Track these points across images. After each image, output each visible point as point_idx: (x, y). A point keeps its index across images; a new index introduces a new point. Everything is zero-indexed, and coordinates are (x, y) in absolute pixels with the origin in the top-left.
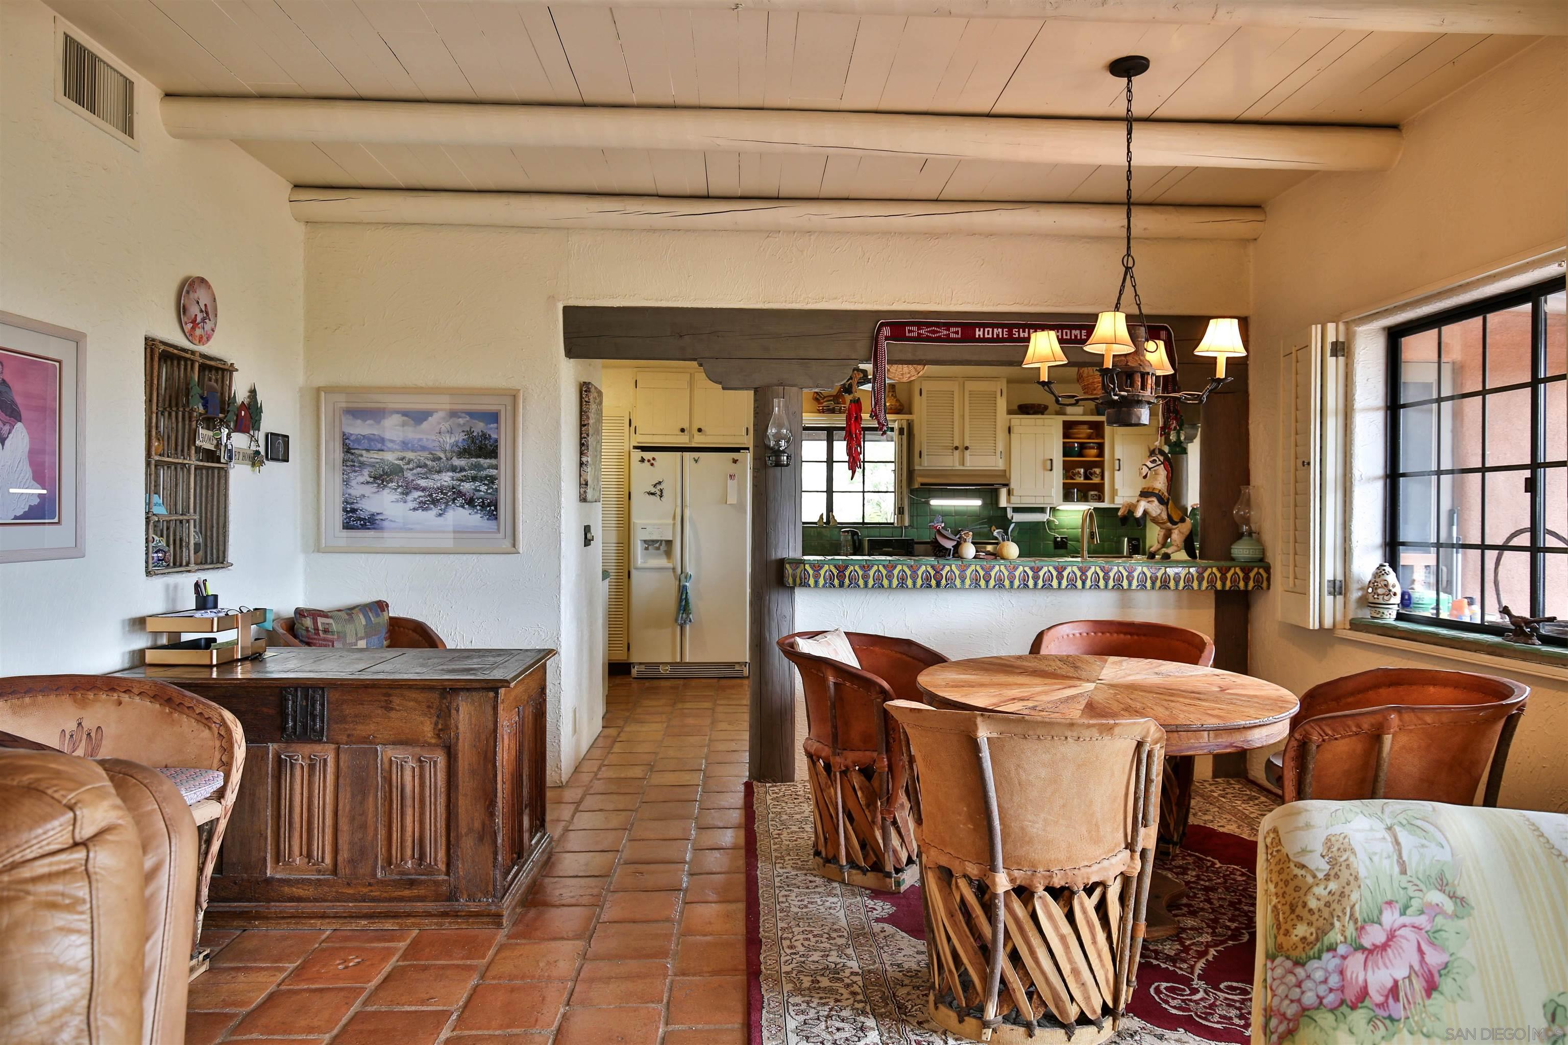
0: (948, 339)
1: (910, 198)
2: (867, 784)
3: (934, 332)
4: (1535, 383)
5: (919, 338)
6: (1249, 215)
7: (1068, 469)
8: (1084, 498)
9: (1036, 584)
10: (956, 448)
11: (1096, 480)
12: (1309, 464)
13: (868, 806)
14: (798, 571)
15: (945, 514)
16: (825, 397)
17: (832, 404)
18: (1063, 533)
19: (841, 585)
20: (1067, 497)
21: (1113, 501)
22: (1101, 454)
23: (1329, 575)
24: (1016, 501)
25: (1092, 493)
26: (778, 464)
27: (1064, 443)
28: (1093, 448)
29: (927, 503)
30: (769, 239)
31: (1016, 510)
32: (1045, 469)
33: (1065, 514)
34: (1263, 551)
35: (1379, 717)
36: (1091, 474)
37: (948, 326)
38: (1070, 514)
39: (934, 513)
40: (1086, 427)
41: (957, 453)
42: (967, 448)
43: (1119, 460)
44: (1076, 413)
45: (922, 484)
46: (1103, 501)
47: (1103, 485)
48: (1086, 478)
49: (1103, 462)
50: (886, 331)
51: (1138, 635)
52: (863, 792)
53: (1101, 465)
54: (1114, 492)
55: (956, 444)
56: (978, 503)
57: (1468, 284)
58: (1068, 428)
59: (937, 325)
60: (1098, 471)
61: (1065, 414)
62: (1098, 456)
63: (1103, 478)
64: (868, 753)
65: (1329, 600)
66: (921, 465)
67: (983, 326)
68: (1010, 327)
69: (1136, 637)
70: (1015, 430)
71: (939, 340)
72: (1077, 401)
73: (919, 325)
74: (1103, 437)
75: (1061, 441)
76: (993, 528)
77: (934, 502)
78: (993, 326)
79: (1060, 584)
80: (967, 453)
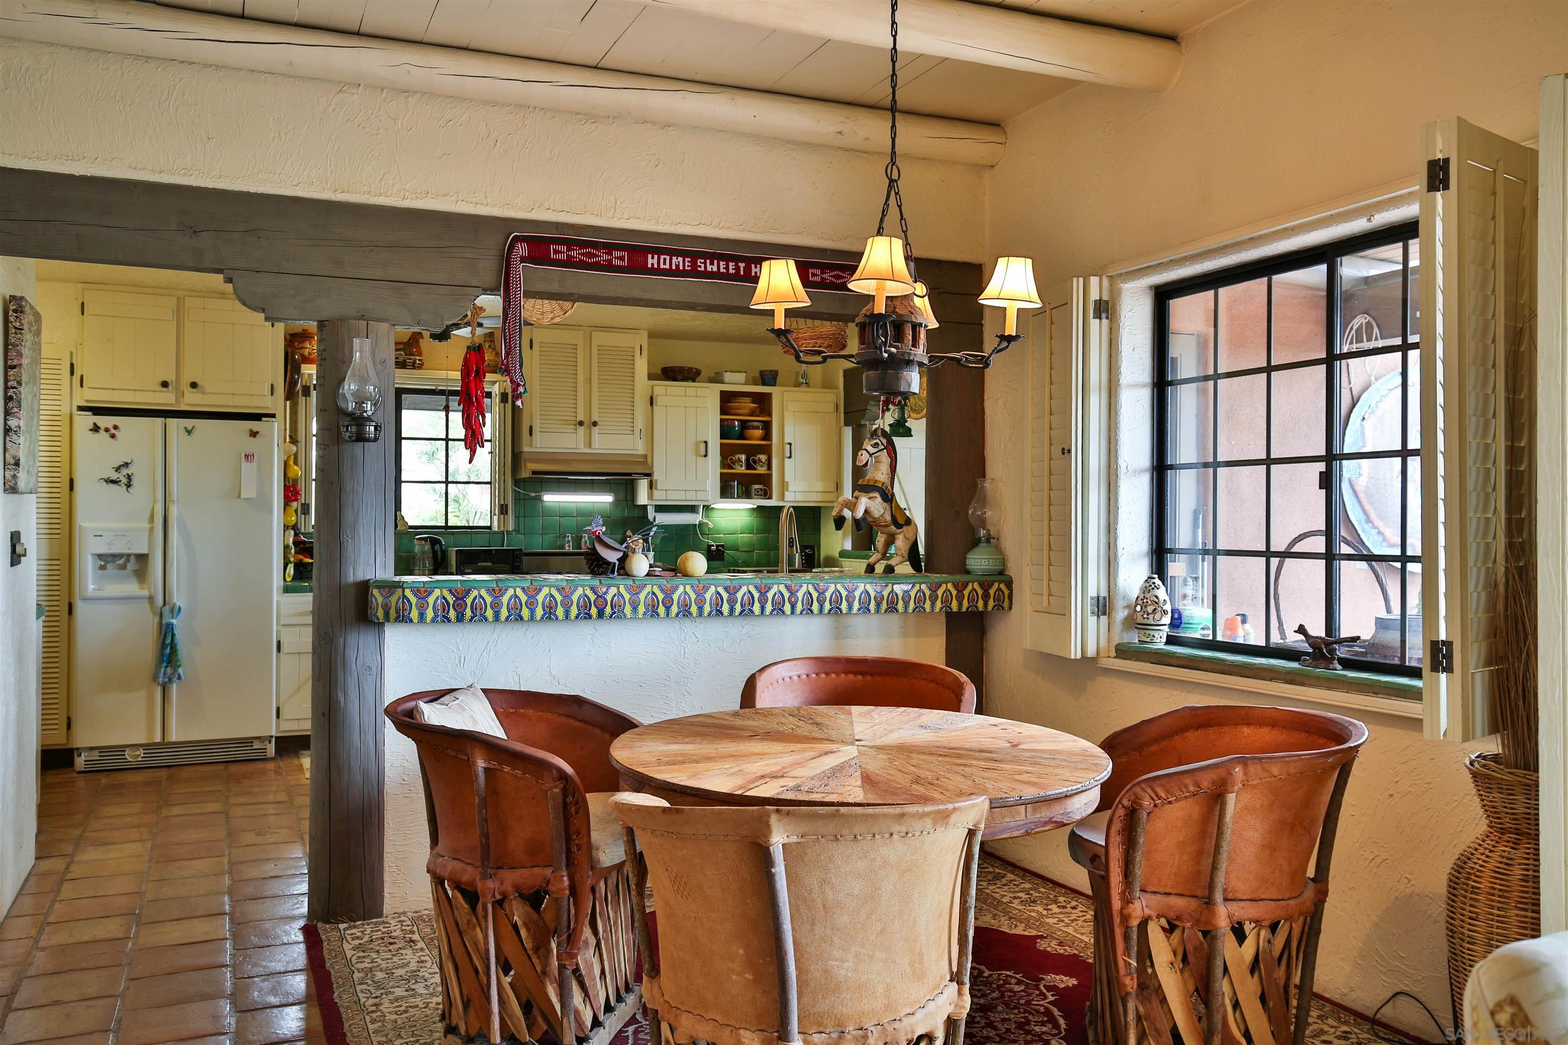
0: (609, 267)
1: (559, 58)
2: (535, 916)
3: (590, 255)
4: (1331, 360)
5: (569, 263)
6: (988, 135)
7: (727, 454)
8: (746, 494)
9: (732, 610)
10: (581, 423)
11: (761, 470)
12: (1069, 451)
13: (536, 949)
14: (394, 599)
15: (564, 514)
18: (720, 539)
19: (460, 618)
20: (726, 492)
21: (782, 498)
22: (767, 436)
23: (1092, 592)
24: (661, 497)
25: (757, 486)
26: (361, 438)
27: (722, 420)
28: (757, 428)
29: (539, 499)
30: (342, 95)
31: (660, 509)
32: (697, 454)
33: (720, 514)
34: (1004, 561)
35: (1222, 772)
36: (755, 461)
37: (610, 248)
38: (727, 514)
39: (549, 513)
40: (748, 400)
41: (581, 429)
42: (595, 424)
43: (790, 444)
44: (736, 382)
45: (534, 473)
46: (770, 498)
47: (770, 476)
48: (749, 467)
49: (771, 445)
50: (522, 249)
51: (872, 674)
52: (528, 929)
53: (767, 450)
54: (784, 486)
55: (581, 417)
56: (608, 498)
57: (1260, 237)
58: (727, 399)
59: (595, 245)
60: (763, 458)
61: (722, 382)
62: (763, 439)
63: (769, 467)
64: (537, 871)
65: (1092, 620)
66: (531, 446)
67: (658, 251)
68: (694, 256)
69: (869, 678)
70: (659, 401)
71: (597, 266)
72: (825, 359)
73: (570, 244)
74: (770, 415)
75: (717, 417)
76: (629, 533)
77: (551, 498)
78: (672, 253)
79: (763, 609)
80: (595, 430)
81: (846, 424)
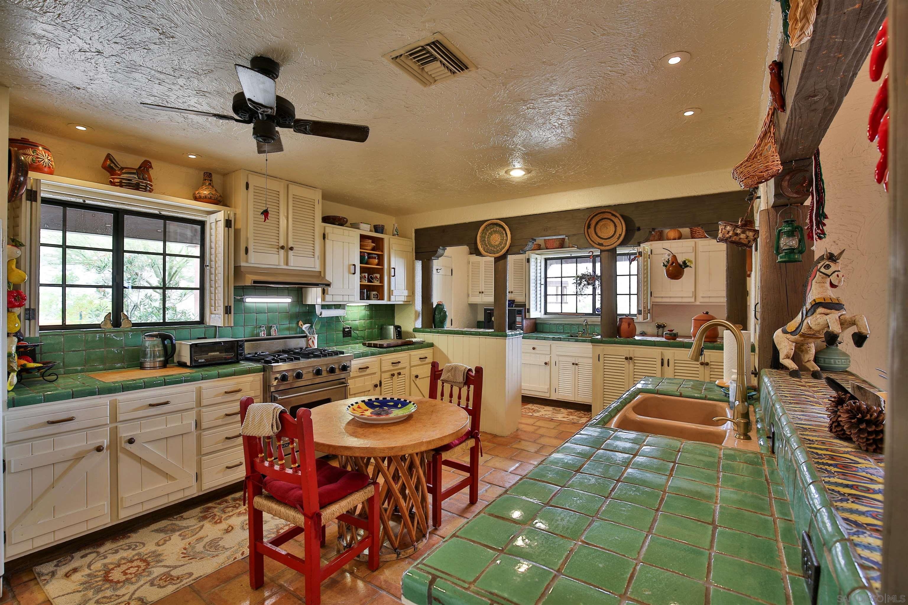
7: (363, 273)
8: (369, 297)
10: (282, 248)
11: (377, 283)
15: (259, 311)
16: (122, 168)
17: (135, 178)
18: (349, 324)
20: (360, 296)
21: (389, 299)
22: (381, 262)
24: (329, 299)
25: (374, 293)
27: (360, 252)
28: (375, 258)
29: (242, 301)
31: (324, 307)
32: (349, 272)
33: (350, 309)
36: (371, 277)
38: (353, 308)
39: (248, 311)
40: (370, 241)
41: (282, 252)
42: (291, 249)
43: (394, 268)
44: (366, 229)
45: (255, 282)
46: (383, 299)
47: (382, 287)
48: (370, 281)
49: (382, 269)
53: (381, 271)
54: (390, 293)
55: (282, 243)
56: (289, 300)
58: (363, 239)
60: (378, 276)
61: (359, 229)
62: (377, 265)
63: (382, 280)
66: (247, 261)
70: (330, 236)
74: (382, 251)
75: (359, 250)
76: (301, 323)
77: (250, 300)
80: (291, 253)
81: (417, 258)
